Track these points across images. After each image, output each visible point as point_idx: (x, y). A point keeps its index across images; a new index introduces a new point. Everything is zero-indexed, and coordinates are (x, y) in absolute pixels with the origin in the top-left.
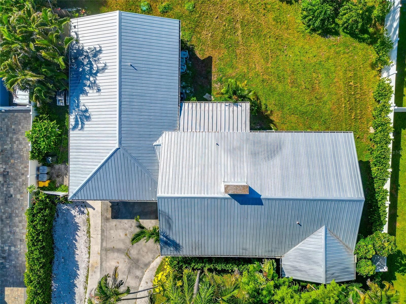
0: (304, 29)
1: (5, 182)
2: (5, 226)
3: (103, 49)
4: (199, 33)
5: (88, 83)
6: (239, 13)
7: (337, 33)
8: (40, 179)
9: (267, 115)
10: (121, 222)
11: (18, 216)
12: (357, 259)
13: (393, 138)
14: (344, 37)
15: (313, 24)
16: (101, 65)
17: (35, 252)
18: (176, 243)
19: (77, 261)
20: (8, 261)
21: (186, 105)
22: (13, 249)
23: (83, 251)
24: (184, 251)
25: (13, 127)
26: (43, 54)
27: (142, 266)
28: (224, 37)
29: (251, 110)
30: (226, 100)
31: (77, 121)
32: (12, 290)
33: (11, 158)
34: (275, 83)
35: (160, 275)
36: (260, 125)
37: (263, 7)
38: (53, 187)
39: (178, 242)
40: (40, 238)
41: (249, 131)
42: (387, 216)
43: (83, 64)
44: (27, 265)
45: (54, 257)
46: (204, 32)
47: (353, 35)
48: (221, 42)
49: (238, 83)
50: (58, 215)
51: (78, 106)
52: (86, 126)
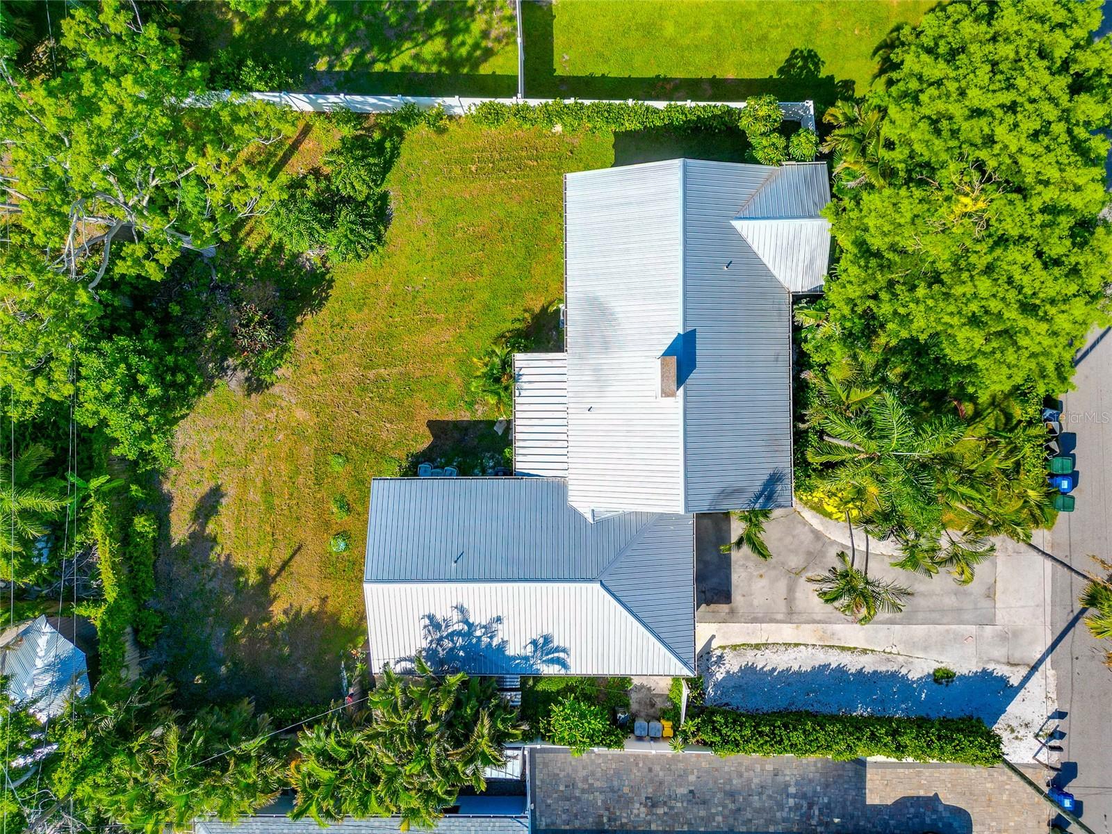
0: (376, 256)
1: (665, 803)
2: (750, 805)
3: (427, 613)
4: (386, 444)
5: (485, 640)
6: (349, 373)
7: (384, 197)
8: (659, 735)
9: (532, 319)
10: (737, 586)
11: (730, 780)
12: (789, 160)
13: (573, 99)
14: (391, 184)
15: (371, 241)
16: (456, 616)
17: (794, 740)
18: (768, 480)
19: (814, 668)
20: (816, 799)
21: (519, 466)
22: (792, 790)
23: (793, 656)
24: (781, 465)
25: (562, 788)
26: (443, 708)
27: (819, 546)
28: (392, 400)
29: (526, 349)
30: (511, 396)
31: (552, 661)
32: (871, 791)
33: (620, 793)
34: (474, 306)
35: (829, 509)
36: (550, 330)
37: (338, 330)
38: (672, 713)
39: (766, 477)
40: (767, 729)
41: (565, 354)
42: (713, 103)
43: (452, 649)
44: (818, 755)
45: (806, 711)
46: (384, 435)
47: (387, 167)
48: (400, 405)
49: (479, 374)
50: (727, 704)
51: (526, 658)
52: (562, 645)
